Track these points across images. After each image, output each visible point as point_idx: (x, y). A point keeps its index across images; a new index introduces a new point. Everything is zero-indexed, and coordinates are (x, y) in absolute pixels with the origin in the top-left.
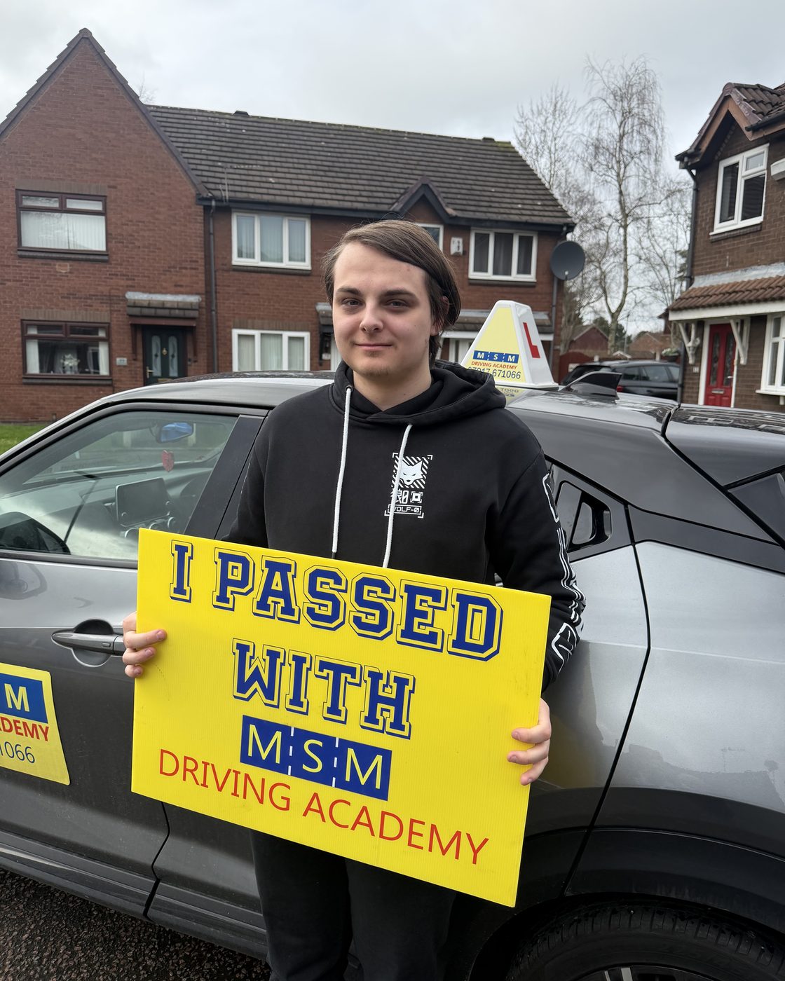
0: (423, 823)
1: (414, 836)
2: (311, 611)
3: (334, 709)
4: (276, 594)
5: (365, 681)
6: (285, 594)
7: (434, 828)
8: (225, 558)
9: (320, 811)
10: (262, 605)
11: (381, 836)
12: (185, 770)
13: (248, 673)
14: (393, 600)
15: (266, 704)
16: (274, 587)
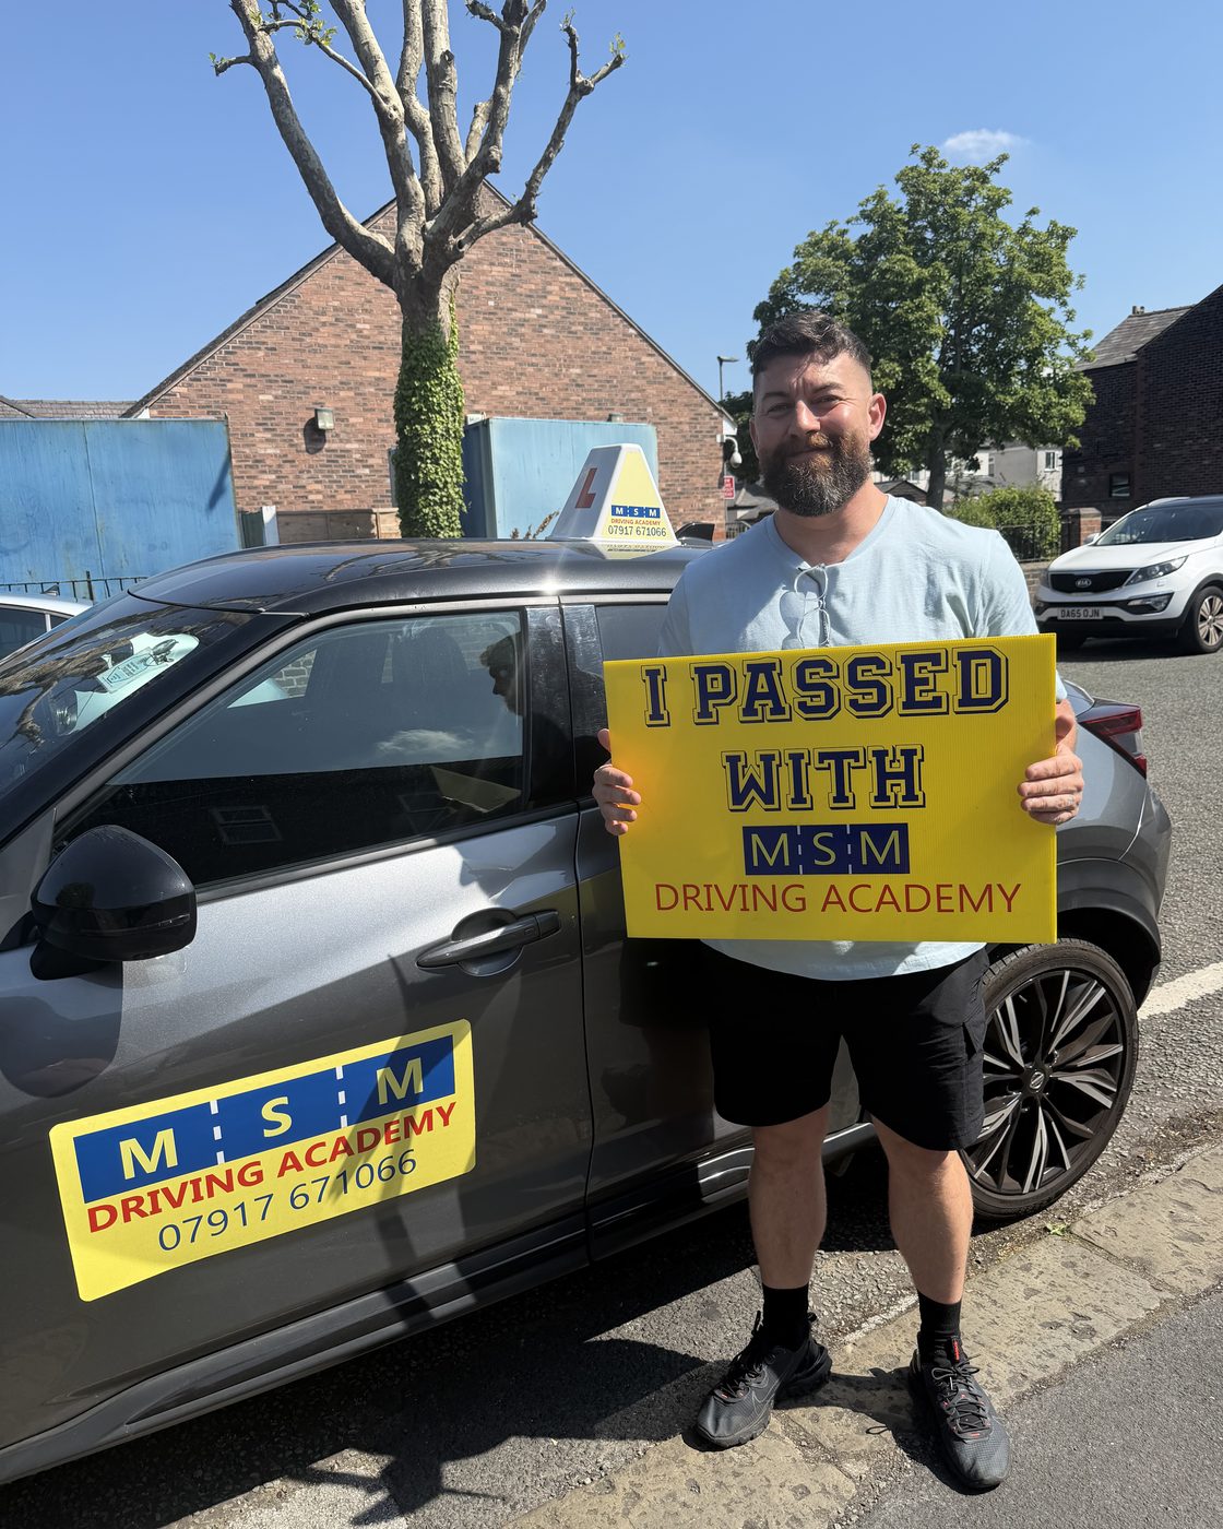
0: (950, 886)
1: (942, 901)
2: (802, 706)
3: (840, 797)
4: (763, 696)
5: (870, 762)
6: (772, 694)
7: (962, 888)
8: (702, 672)
9: (840, 902)
10: (749, 710)
11: (908, 910)
12: (686, 898)
13: (742, 783)
14: (890, 674)
15: (766, 810)
16: (759, 690)
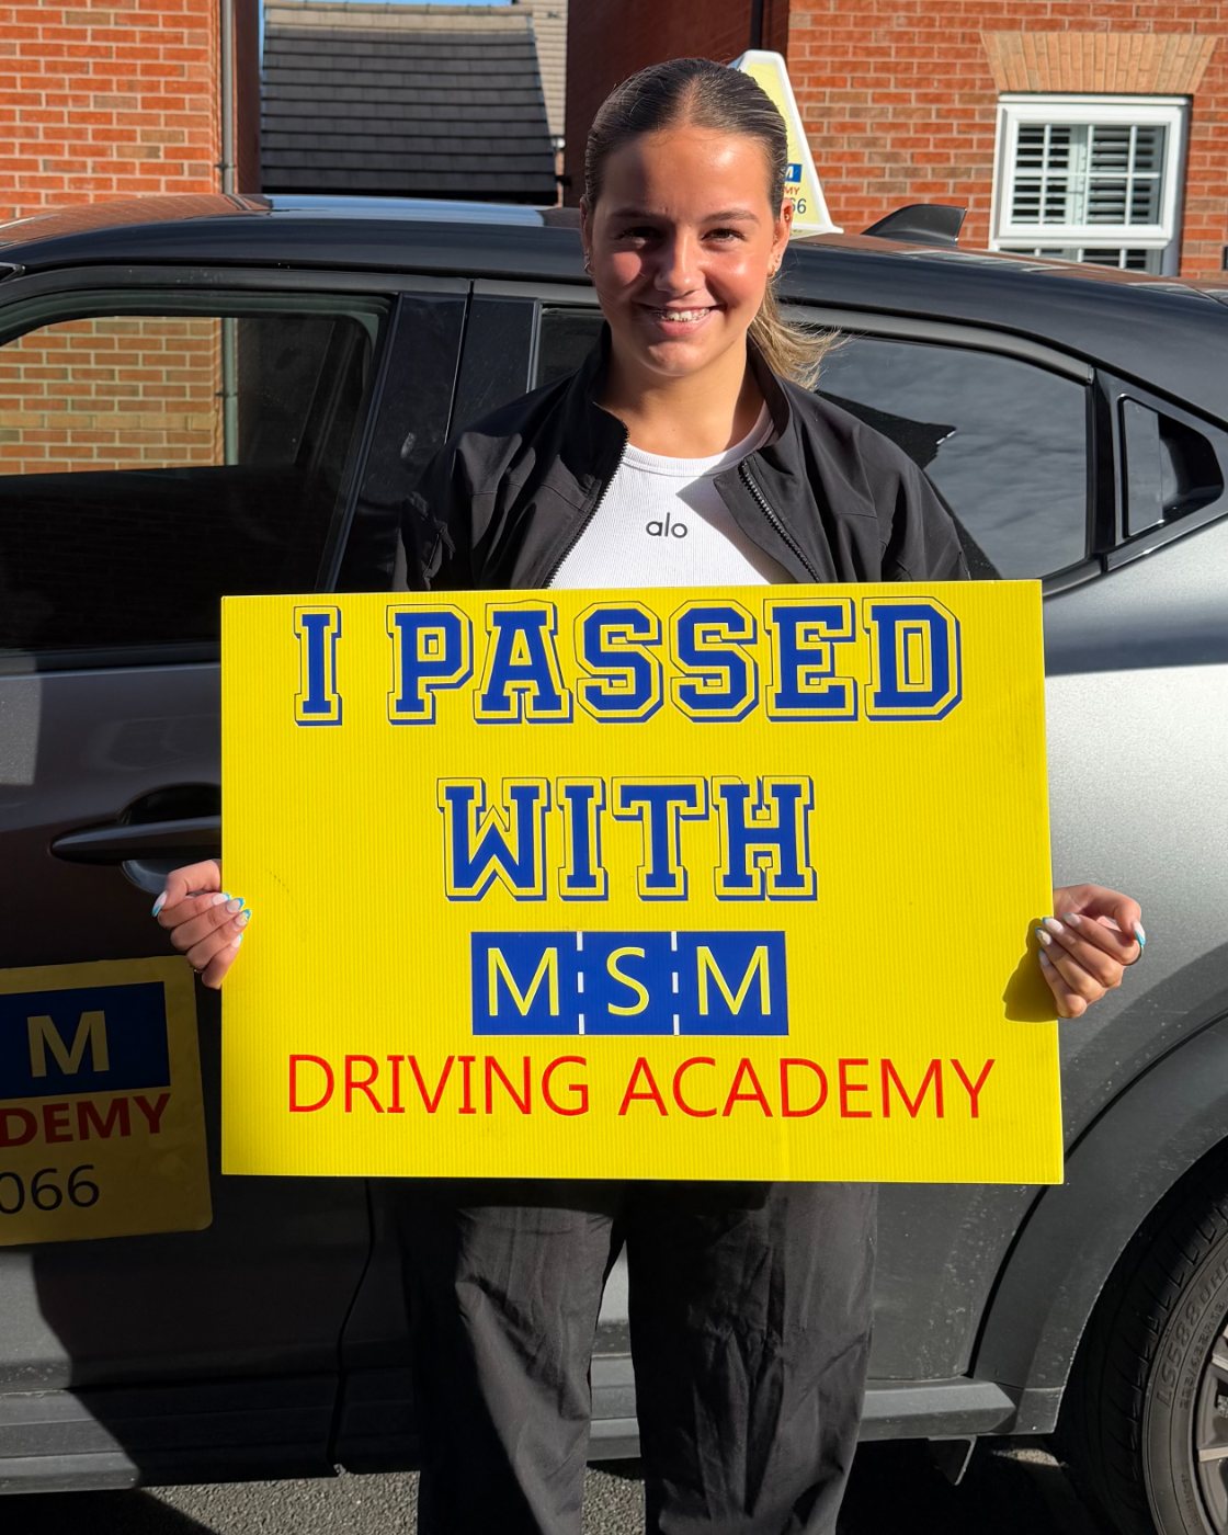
0: (864, 1062)
1: (850, 1094)
2: (594, 695)
3: (660, 877)
4: (521, 673)
5: (717, 807)
6: (538, 670)
7: (887, 1066)
8: (409, 623)
9: (655, 1095)
10: (495, 700)
11: (787, 1113)
12: (350, 1085)
13: (475, 843)
14: (754, 641)
15: (519, 898)
16: (514, 661)
